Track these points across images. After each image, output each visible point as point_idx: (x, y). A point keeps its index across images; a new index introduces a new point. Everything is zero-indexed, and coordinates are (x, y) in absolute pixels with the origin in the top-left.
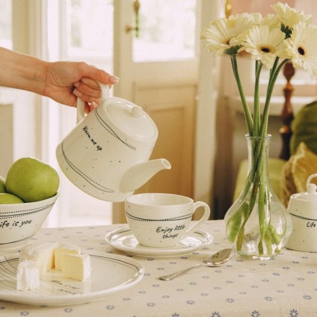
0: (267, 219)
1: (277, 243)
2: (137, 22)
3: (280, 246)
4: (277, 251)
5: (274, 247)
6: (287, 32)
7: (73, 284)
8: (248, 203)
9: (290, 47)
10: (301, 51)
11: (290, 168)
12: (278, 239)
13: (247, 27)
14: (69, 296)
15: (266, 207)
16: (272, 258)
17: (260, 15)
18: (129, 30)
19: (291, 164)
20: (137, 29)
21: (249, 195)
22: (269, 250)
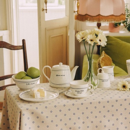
0: (93, 80)
1: (96, 86)
2: (46, 7)
3: (96, 87)
4: (96, 88)
5: (95, 87)
6: (97, 35)
7: (42, 97)
8: (88, 77)
9: (97, 40)
10: (100, 40)
11: (100, 62)
12: (96, 85)
13: (87, 34)
14: (41, 100)
15: (93, 78)
16: (95, 90)
17: (90, 30)
18: (43, 10)
19: (100, 60)
20: (46, 10)
21: (89, 75)
22: (94, 88)
